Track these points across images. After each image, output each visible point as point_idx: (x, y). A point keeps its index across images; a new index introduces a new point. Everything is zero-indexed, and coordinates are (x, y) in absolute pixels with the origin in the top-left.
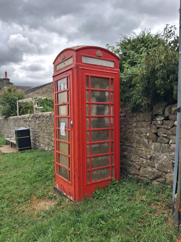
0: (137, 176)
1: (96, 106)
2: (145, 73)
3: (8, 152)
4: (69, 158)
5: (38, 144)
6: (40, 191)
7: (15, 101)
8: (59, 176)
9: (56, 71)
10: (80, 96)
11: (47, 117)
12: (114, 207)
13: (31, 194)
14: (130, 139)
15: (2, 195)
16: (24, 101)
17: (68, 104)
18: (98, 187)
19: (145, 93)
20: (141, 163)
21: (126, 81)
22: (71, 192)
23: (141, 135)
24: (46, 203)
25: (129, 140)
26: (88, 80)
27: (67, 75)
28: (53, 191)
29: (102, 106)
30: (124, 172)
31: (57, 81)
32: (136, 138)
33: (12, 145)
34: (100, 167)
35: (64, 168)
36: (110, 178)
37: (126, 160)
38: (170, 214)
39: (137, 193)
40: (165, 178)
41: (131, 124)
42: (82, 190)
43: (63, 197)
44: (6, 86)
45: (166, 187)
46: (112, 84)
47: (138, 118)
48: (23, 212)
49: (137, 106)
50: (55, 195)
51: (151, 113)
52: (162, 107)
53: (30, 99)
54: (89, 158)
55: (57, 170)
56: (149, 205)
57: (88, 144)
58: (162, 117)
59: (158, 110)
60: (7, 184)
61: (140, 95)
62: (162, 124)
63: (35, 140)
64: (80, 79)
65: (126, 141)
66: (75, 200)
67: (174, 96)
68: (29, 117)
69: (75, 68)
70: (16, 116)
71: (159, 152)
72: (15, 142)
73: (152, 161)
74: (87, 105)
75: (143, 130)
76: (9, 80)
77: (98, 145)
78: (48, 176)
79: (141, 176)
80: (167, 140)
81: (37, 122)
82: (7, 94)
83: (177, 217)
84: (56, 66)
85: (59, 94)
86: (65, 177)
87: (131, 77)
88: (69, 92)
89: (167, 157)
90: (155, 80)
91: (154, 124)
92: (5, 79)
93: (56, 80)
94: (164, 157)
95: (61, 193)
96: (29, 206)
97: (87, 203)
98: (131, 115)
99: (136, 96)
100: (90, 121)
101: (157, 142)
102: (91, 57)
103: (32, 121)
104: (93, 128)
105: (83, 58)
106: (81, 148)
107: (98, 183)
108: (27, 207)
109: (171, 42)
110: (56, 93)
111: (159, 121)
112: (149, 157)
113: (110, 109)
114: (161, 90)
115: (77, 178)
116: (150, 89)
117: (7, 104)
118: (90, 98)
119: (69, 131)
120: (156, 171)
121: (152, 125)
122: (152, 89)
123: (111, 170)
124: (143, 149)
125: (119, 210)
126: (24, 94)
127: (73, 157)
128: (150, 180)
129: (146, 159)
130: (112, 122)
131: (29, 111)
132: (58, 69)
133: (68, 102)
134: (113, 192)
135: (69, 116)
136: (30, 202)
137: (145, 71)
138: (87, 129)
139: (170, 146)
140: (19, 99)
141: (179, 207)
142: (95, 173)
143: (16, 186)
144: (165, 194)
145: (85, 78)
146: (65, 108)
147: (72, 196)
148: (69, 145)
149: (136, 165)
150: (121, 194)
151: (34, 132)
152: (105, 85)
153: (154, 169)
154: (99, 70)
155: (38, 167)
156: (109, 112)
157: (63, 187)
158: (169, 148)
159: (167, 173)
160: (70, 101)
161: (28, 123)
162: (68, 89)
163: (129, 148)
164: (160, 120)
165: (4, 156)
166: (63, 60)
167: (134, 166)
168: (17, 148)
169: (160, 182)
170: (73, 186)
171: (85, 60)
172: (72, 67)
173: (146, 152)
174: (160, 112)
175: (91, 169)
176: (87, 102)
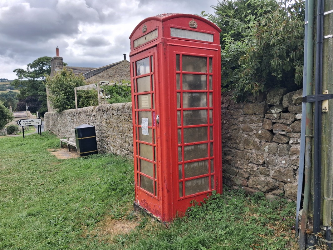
0: (245, 187)
1: (190, 95)
2: (256, 50)
3: (66, 158)
4: (155, 165)
5: (106, 147)
6: (115, 210)
7: (72, 88)
8: (140, 188)
9: (135, 49)
10: (169, 82)
11: (118, 110)
12: (216, 229)
13: (103, 214)
14: (235, 138)
15: (65, 216)
16: (85, 88)
17: (153, 94)
18: (194, 203)
19: (255, 77)
20: (251, 170)
21: (230, 60)
22: (158, 210)
23: (250, 133)
24: (123, 225)
25: (233, 140)
26: (178, 61)
27: (151, 54)
28: (133, 209)
29: (198, 95)
30: (227, 182)
31: (136, 62)
32: (244, 137)
33: (71, 148)
34: (196, 177)
35: (148, 178)
36: (209, 190)
37: (230, 167)
38: (293, 236)
39: (247, 210)
40: (284, 190)
41: (237, 118)
42: (172, 207)
43: (147, 217)
44: (58, 68)
45: (285, 201)
46: (210, 64)
47: (246, 110)
48: (96, 236)
49: (244, 94)
50: (135, 214)
51: (263, 103)
52: (278, 94)
53: (93, 85)
54: (182, 164)
55: (138, 181)
56: (263, 226)
57: (179, 146)
58: (279, 108)
59: (273, 99)
60: (70, 201)
61: (249, 79)
62: (280, 118)
63: (102, 141)
64: (168, 59)
65: (229, 141)
66: (163, 220)
67: (295, 80)
68: (93, 111)
69: (161, 44)
70: (75, 109)
71: (275, 155)
72: (74, 144)
73: (266, 168)
74: (178, 94)
75: (252, 126)
76: (61, 59)
77: (193, 147)
78: (124, 189)
79: (251, 188)
80: (285, 140)
81: (105, 117)
82: (61, 79)
83: (303, 239)
84: (134, 41)
85: (139, 80)
86: (149, 190)
87: (236, 54)
88: (153, 76)
89: (286, 163)
90: (270, 59)
91: (268, 119)
92: (55, 58)
93: (134, 61)
94: (282, 162)
95: (144, 211)
96: (102, 229)
97: (180, 223)
98: (237, 106)
99: (243, 80)
100: (182, 115)
101: (272, 142)
102: (182, 29)
103: (97, 115)
104: (186, 125)
105: (172, 30)
106: (171, 152)
107: (193, 197)
108: (99, 230)
109: (290, 6)
110: (134, 78)
111: (274, 114)
112: (261, 161)
113: (208, 99)
114: (277, 71)
115: (166, 191)
116: (262, 71)
117: (61, 92)
118: (182, 84)
119: (154, 130)
120: (272, 180)
121: (265, 119)
122: (265, 71)
123: (211, 180)
124: (253, 151)
125: (224, 232)
126: (83, 78)
127: (160, 164)
128: (263, 193)
129: (258, 165)
130: (211, 116)
131: (92, 101)
132: (136, 45)
133: (152, 90)
134: (214, 209)
135: (154, 109)
136: (102, 224)
137: (255, 47)
138: (178, 127)
139: (291, 146)
140: (77, 86)
141: (305, 227)
142: (189, 184)
143: (82, 204)
144: (284, 210)
145: (175, 57)
146: (148, 99)
147: (160, 215)
148: (154, 147)
149: (244, 173)
150: (224, 211)
151: (100, 130)
152: (201, 66)
153: (268, 178)
154: (193, 47)
155: (109, 178)
156: (207, 103)
157: (147, 204)
158: (289, 150)
159: (287, 183)
160: (155, 89)
161: (91, 119)
162: (152, 73)
163: (233, 151)
164: (276, 113)
165: (61, 163)
166: (144, 34)
167: (241, 174)
168: (79, 152)
169: (277, 195)
170: (161, 202)
171: (175, 33)
172: (158, 43)
173: (257, 155)
174: (276, 102)
175: (184, 178)
176: (178, 90)
